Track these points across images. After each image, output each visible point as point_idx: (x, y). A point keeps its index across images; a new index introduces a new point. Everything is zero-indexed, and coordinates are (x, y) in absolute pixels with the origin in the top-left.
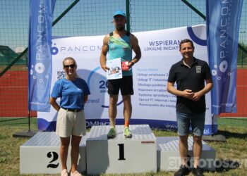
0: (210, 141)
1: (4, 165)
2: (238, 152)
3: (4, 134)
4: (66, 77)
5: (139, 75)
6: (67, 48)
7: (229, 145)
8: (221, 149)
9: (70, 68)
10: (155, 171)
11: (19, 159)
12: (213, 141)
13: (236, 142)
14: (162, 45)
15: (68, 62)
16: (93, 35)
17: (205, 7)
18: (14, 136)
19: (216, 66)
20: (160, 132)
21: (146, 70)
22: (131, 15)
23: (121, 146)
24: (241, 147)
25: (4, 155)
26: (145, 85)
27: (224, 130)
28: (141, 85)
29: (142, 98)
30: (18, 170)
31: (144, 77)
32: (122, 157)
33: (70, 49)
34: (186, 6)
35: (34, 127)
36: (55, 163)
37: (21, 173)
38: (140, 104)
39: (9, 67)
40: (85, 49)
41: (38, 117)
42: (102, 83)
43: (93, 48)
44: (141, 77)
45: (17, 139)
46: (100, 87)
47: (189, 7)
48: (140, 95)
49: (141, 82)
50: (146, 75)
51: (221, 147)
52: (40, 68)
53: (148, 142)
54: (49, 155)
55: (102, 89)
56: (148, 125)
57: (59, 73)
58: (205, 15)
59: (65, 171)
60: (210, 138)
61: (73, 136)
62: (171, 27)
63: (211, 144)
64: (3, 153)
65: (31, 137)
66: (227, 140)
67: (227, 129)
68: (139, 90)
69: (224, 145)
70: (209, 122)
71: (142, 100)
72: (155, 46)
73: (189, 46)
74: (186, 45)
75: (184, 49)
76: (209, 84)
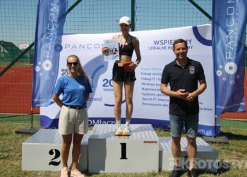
0: (212, 143)
1: (6, 161)
2: (240, 154)
3: (6, 130)
4: (70, 75)
5: (142, 74)
6: (72, 46)
7: (231, 147)
8: (223, 151)
9: (73, 65)
10: (157, 171)
11: (21, 155)
12: (215, 142)
13: (239, 144)
14: (167, 44)
15: (72, 60)
16: (98, 33)
17: (211, 7)
18: (17, 132)
19: (221, 67)
20: (162, 132)
21: (150, 69)
22: (136, 13)
23: (124, 146)
24: (243, 149)
25: (7, 151)
26: (149, 84)
27: (226, 131)
28: (144, 84)
29: (145, 97)
30: (20, 167)
31: (148, 77)
32: (124, 156)
33: (74, 46)
34: (192, 6)
35: (36, 124)
36: (57, 160)
37: (23, 170)
38: (143, 104)
39: (13, 63)
40: (89, 46)
41: (41, 114)
42: (106, 81)
43: (97, 46)
44: (145, 76)
45: (20, 136)
46: (104, 86)
47: (194, 7)
48: (143, 94)
49: (145, 81)
50: (149, 74)
51: (223, 149)
53: (150, 142)
54: (51, 153)
55: (106, 88)
56: (150, 125)
57: (63, 70)
58: (211, 15)
59: (65, 168)
60: (213, 139)
61: (75, 134)
62: (177, 26)
63: (213, 145)
64: (6, 149)
65: (33, 134)
66: (230, 141)
67: (229, 131)
68: (143, 89)
69: (226, 147)
70: (212, 124)
71: (146, 99)
72: (160, 45)
73: (183, 46)
74: (180, 45)
75: (179, 49)
76: (203, 85)
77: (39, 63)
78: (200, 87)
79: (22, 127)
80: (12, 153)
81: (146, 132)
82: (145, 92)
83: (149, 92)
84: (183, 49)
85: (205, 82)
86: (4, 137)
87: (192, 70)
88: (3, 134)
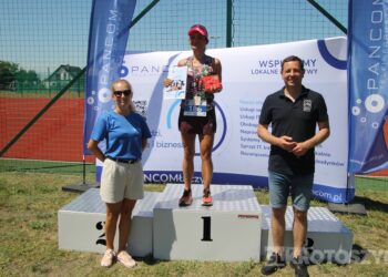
0: (342, 213)
2: (384, 232)
5: (242, 109)
6: (141, 68)
7: (370, 221)
8: (358, 227)
9: (123, 96)
10: (257, 260)
12: (346, 213)
13: (381, 216)
14: (279, 66)
16: (178, 51)
18: (64, 189)
19: (359, 101)
23: (207, 221)
26: (250, 125)
27: (362, 196)
28: (244, 124)
29: (245, 143)
30: (57, 243)
31: (249, 114)
32: (207, 237)
33: (145, 69)
35: (91, 177)
38: (242, 153)
41: (97, 164)
44: (245, 113)
47: (320, 13)
48: (242, 139)
49: (245, 120)
50: (252, 110)
52: (105, 95)
53: (247, 216)
54: (99, 226)
56: (251, 187)
58: (346, 25)
60: (343, 208)
62: (293, 40)
63: (343, 217)
64: (44, 214)
66: (368, 212)
67: (366, 195)
68: (242, 131)
69: (363, 220)
70: (343, 185)
71: (245, 147)
72: (268, 68)
73: (297, 67)
74: (291, 64)
75: (289, 71)
76: (324, 131)
77: (93, 93)
78: (319, 133)
79: (73, 181)
80: (51, 221)
81: (244, 202)
82: (245, 136)
83: (251, 136)
84: (295, 70)
85: (327, 126)
86: (47, 195)
87: (307, 105)
88: (45, 191)
